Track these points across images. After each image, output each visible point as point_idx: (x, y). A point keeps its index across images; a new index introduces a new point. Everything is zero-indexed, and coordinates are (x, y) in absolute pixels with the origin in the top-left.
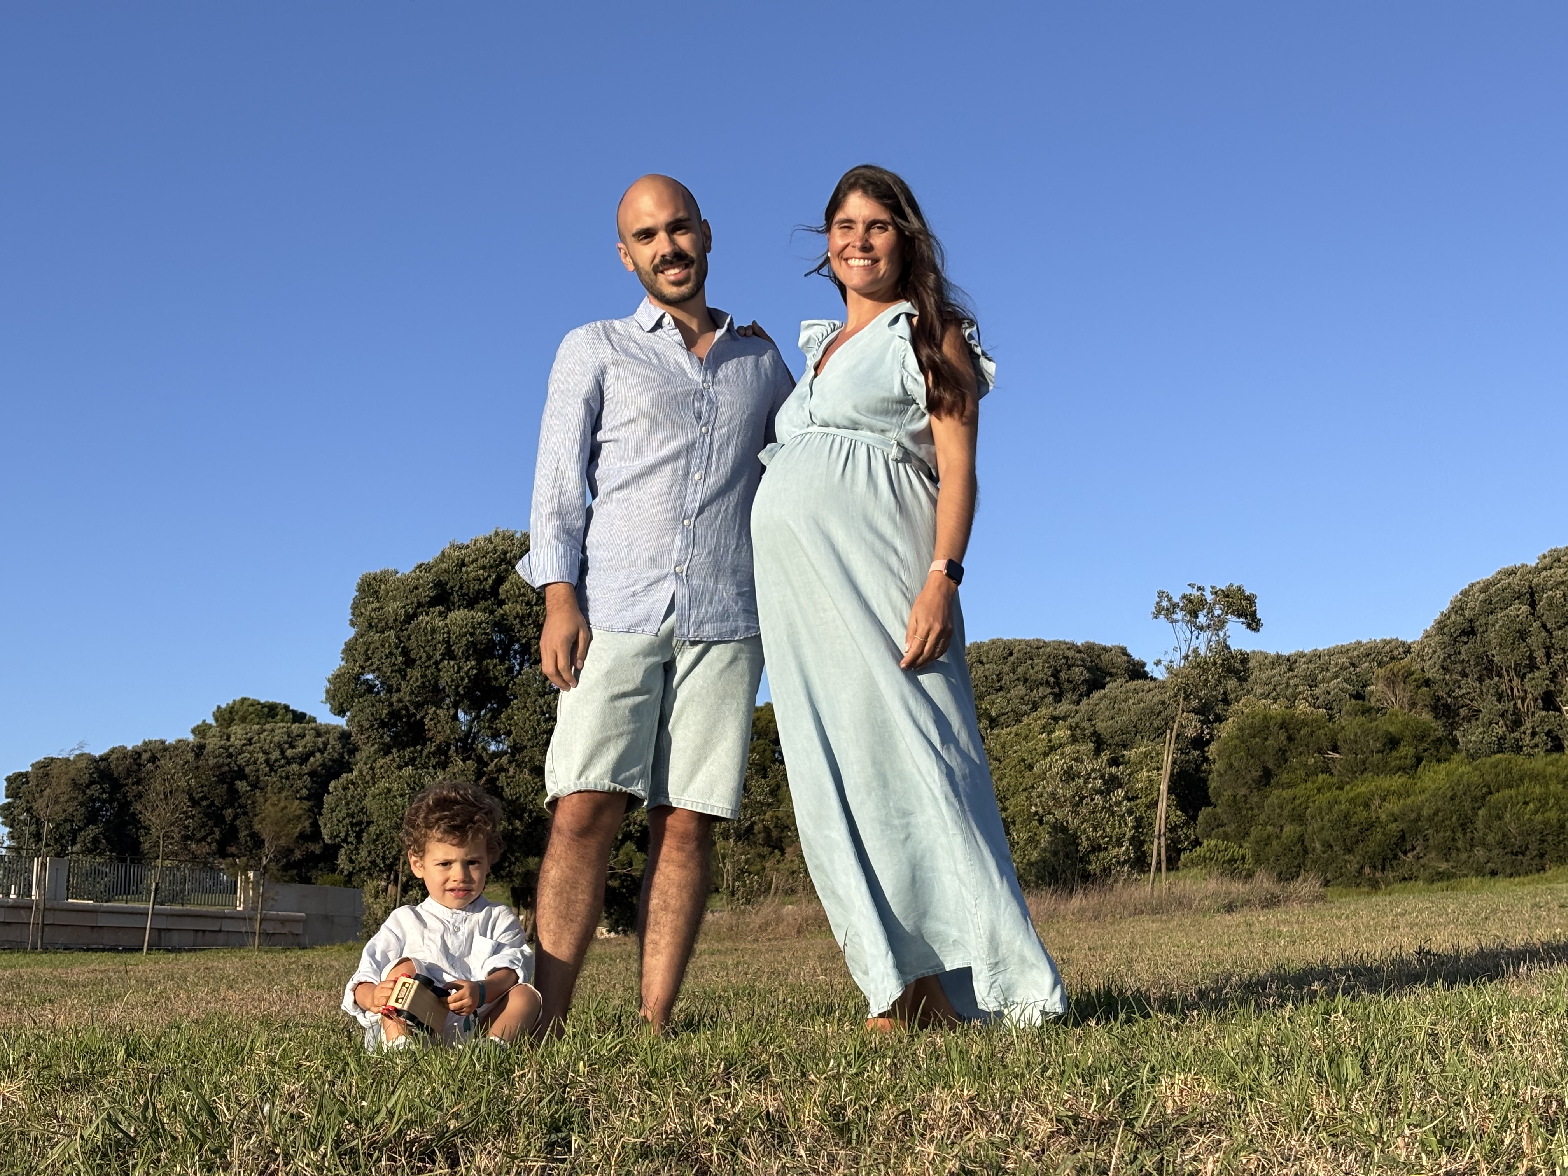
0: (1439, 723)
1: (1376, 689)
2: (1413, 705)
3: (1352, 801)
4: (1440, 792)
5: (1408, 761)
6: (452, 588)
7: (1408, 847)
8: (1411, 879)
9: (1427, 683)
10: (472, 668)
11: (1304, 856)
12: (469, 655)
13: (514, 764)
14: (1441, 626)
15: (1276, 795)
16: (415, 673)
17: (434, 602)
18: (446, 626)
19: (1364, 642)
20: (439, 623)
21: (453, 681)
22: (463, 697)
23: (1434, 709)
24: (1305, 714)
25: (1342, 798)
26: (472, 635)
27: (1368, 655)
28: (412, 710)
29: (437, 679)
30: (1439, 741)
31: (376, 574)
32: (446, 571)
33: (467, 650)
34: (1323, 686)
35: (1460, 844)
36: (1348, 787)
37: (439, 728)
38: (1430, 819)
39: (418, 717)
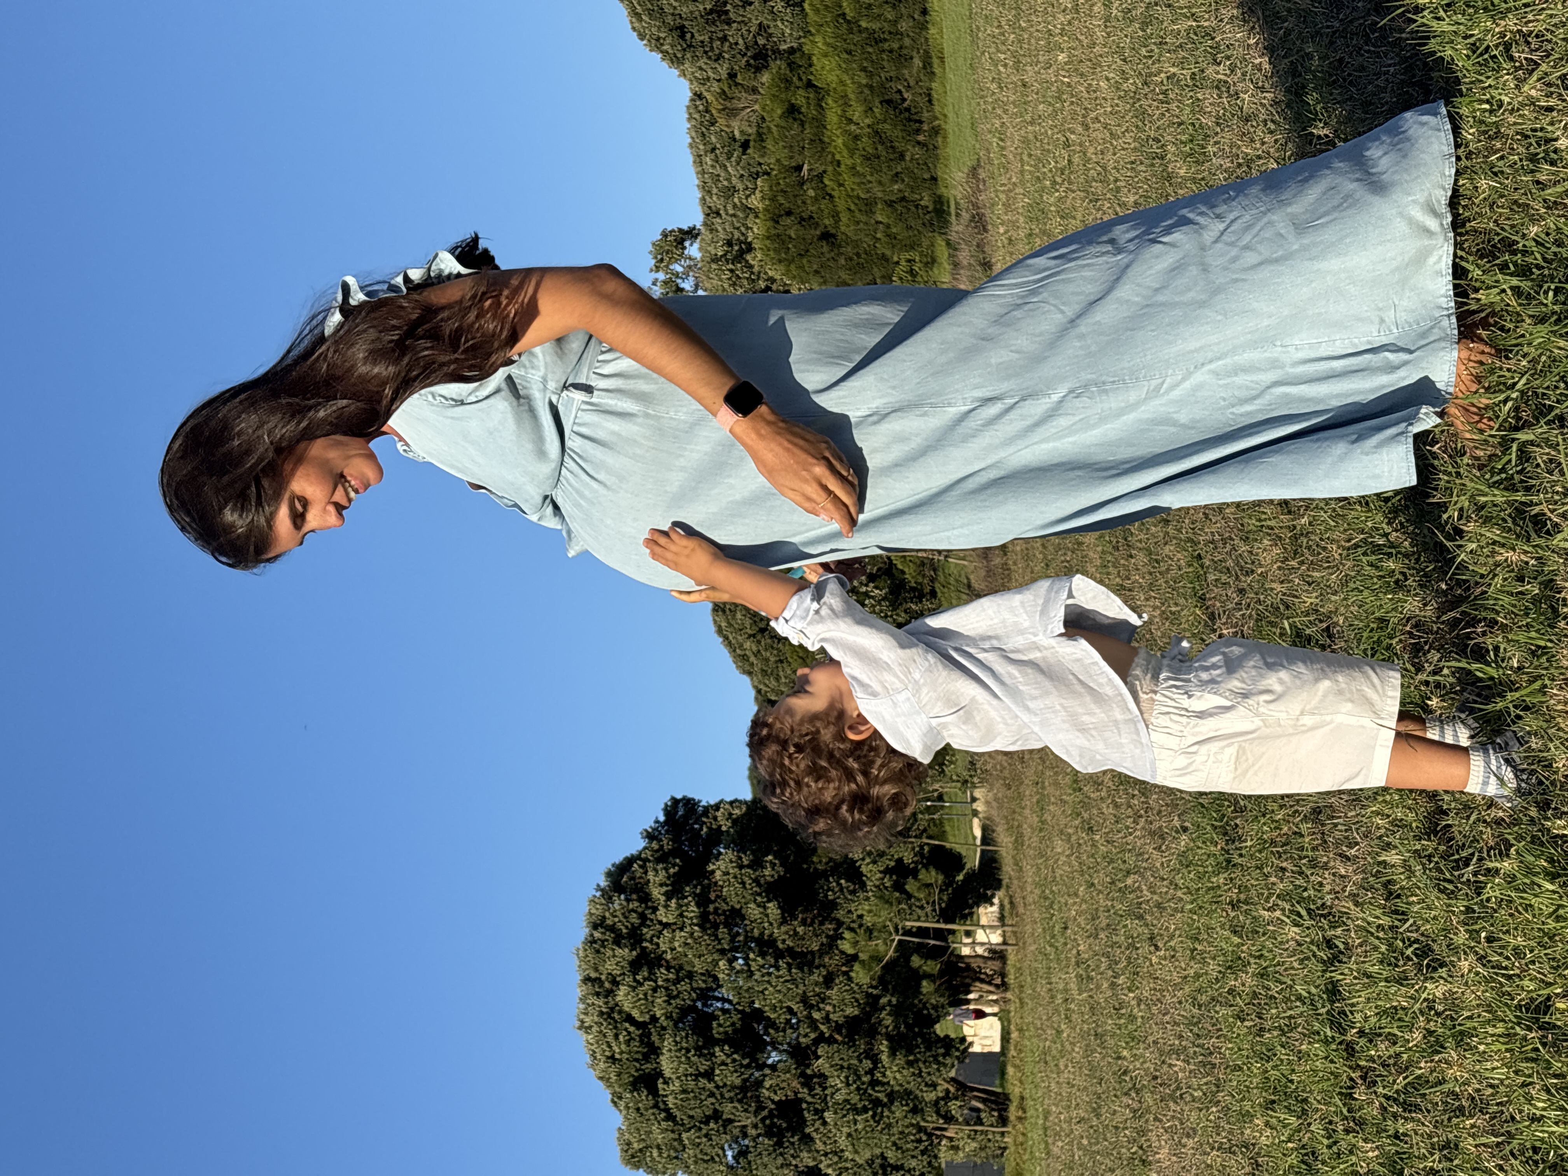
0: (772, 64)
1: (737, 127)
2: (755, 90)
3: (852, 153)
4: (844, 66)
5: (811, 96)
6: (637, 1070)
7: (899, 97)
8: (929, 95)
9: (732, 76)
10: (722, 1051)
11: (907, 201)
12: (709, 1053)
13: (821, 1006)
14: (675, 60)
15: (846, 227)
16: (727, 1109)
17: (653, 1091)
18: (678, 1078)
19: (689, 140)
20: (676, 1086)
21: (736, 1071)
22: (754, 1059)
23: (758, 70)
24: (763, 198)
25: (850, 162)
26: (688, 1051)
27: (703, 135)
28: (765, 1113)
29: (733, 1087)
30: (791, 66)
31: (622, 1149)
32: (619, 1075)
33: (705, 1055)
34: (734, 181)
35: (896, 46)
36: (838, 157)
37: (784, 1085)
38: (870, 75)
39: (773, 1106)
